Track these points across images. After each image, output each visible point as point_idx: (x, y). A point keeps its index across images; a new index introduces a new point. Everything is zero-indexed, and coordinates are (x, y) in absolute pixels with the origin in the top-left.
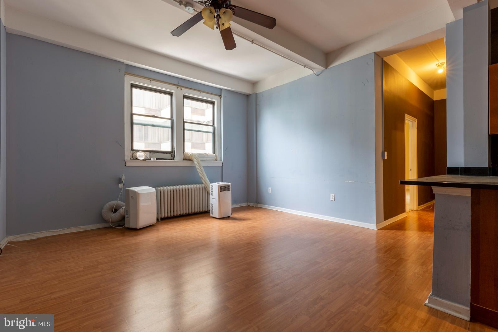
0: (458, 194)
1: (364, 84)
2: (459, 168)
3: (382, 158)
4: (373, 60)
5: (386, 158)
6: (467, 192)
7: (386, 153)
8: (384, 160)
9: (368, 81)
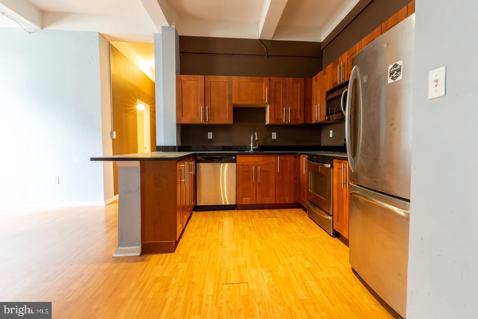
0: (133, 166)
1: (89, 61)
2: (160, 146)
3: (111, 138)
4: (97, 39)
5: (115, 137)
6: (138, 163)
7: (114, 133)
8: (113, 139)
9: (93, 59)
